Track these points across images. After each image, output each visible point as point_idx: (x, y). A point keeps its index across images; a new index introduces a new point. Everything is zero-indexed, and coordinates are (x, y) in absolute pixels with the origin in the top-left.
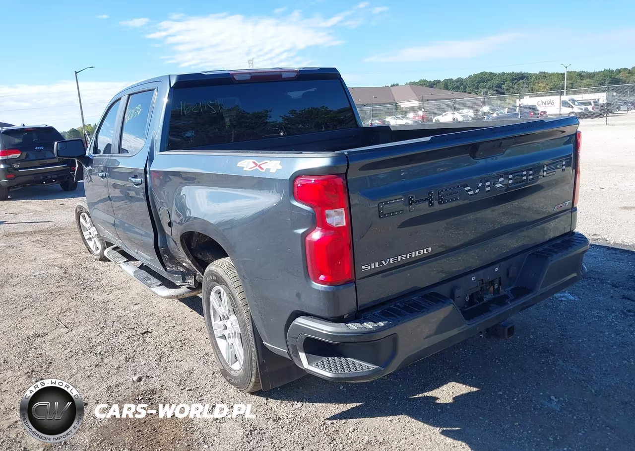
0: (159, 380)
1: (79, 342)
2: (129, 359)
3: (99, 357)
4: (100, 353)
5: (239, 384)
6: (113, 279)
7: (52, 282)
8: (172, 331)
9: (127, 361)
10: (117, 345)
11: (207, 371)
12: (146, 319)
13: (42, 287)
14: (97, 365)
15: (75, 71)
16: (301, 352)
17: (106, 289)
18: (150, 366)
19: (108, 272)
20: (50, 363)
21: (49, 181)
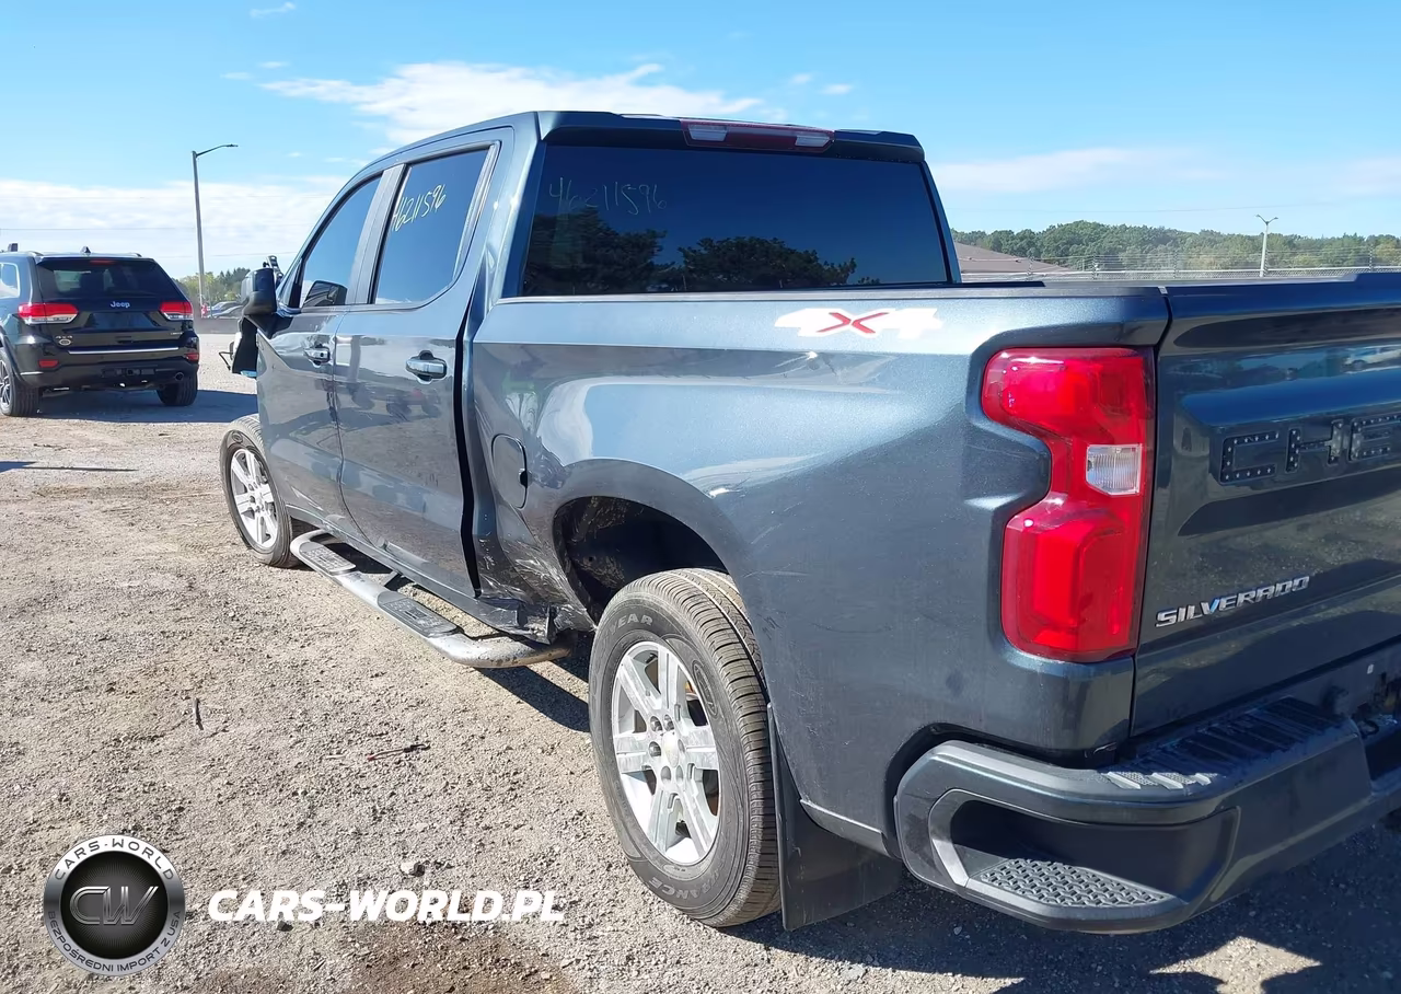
0: (469, 874)
1: (247, 760)
2: (383, 813)
3: (305, 804)
4: (305, 793)
5: (691, 900)
6: (310, 612)
7: (162, 608)
8: (479, 748)
9: (377, 819)
10: (344, 775)
11: (590, 858)
12: (409, 715)
13: (139, 618)
14: (302, 824)
15: (194, 152)
16: (940, 838)
17: (295, 634)
18: (440, 837)
19: (294, 595)
20: (181, 809)
21: (134, 382)
